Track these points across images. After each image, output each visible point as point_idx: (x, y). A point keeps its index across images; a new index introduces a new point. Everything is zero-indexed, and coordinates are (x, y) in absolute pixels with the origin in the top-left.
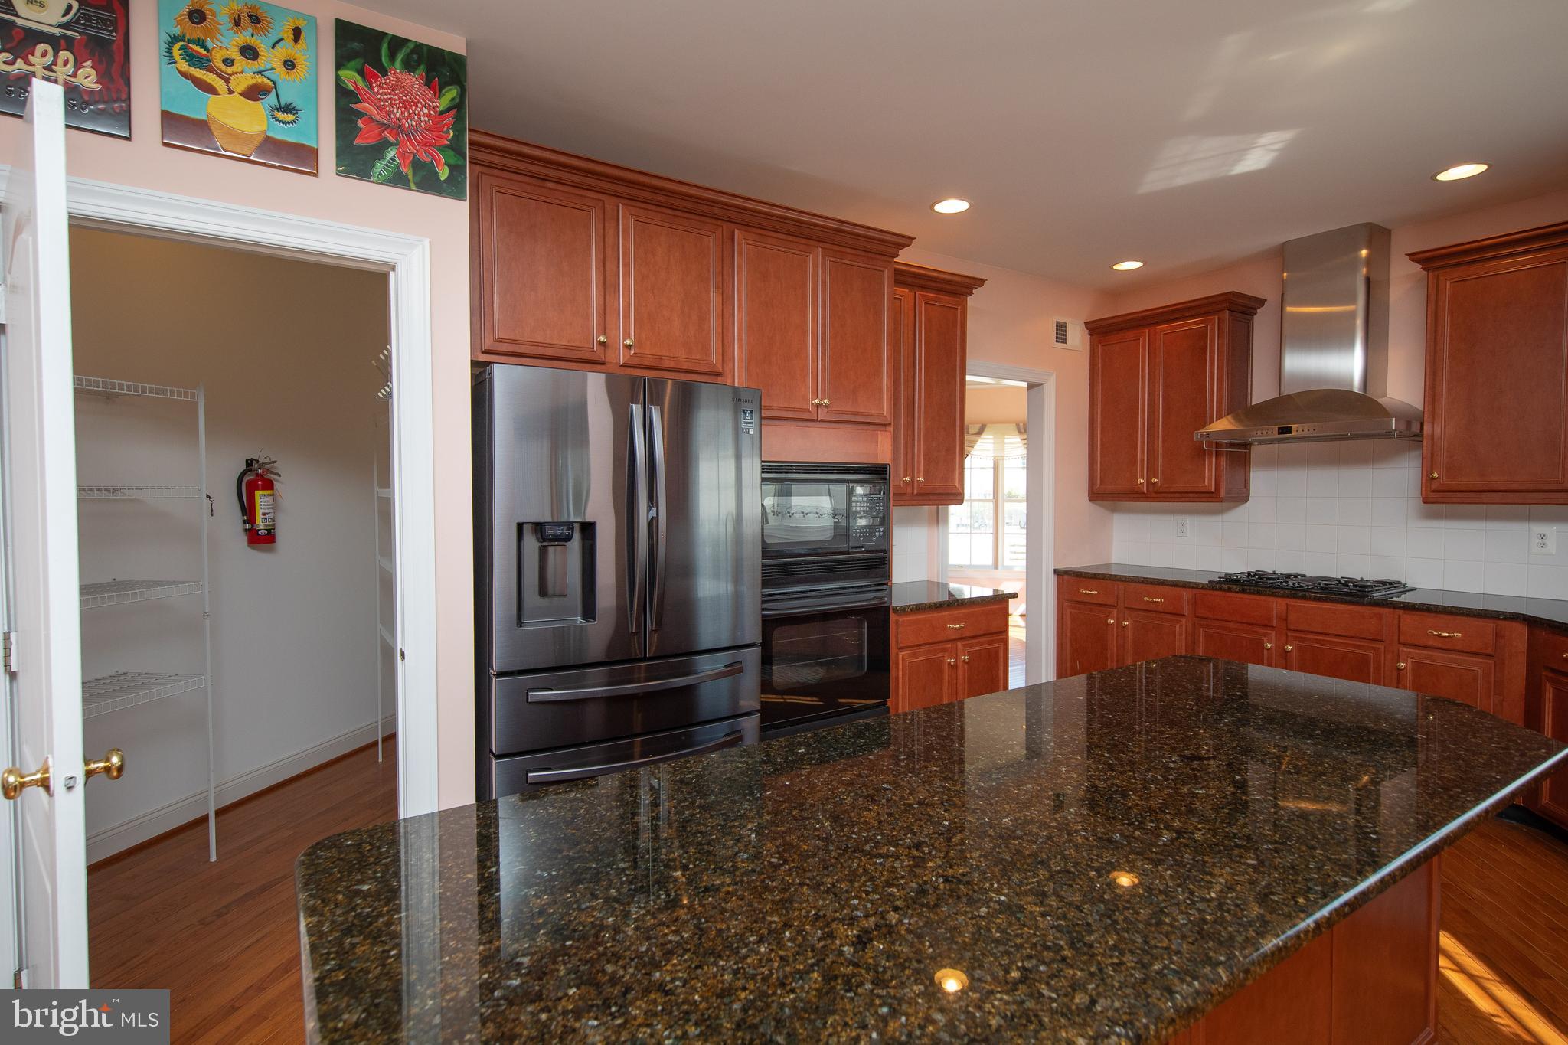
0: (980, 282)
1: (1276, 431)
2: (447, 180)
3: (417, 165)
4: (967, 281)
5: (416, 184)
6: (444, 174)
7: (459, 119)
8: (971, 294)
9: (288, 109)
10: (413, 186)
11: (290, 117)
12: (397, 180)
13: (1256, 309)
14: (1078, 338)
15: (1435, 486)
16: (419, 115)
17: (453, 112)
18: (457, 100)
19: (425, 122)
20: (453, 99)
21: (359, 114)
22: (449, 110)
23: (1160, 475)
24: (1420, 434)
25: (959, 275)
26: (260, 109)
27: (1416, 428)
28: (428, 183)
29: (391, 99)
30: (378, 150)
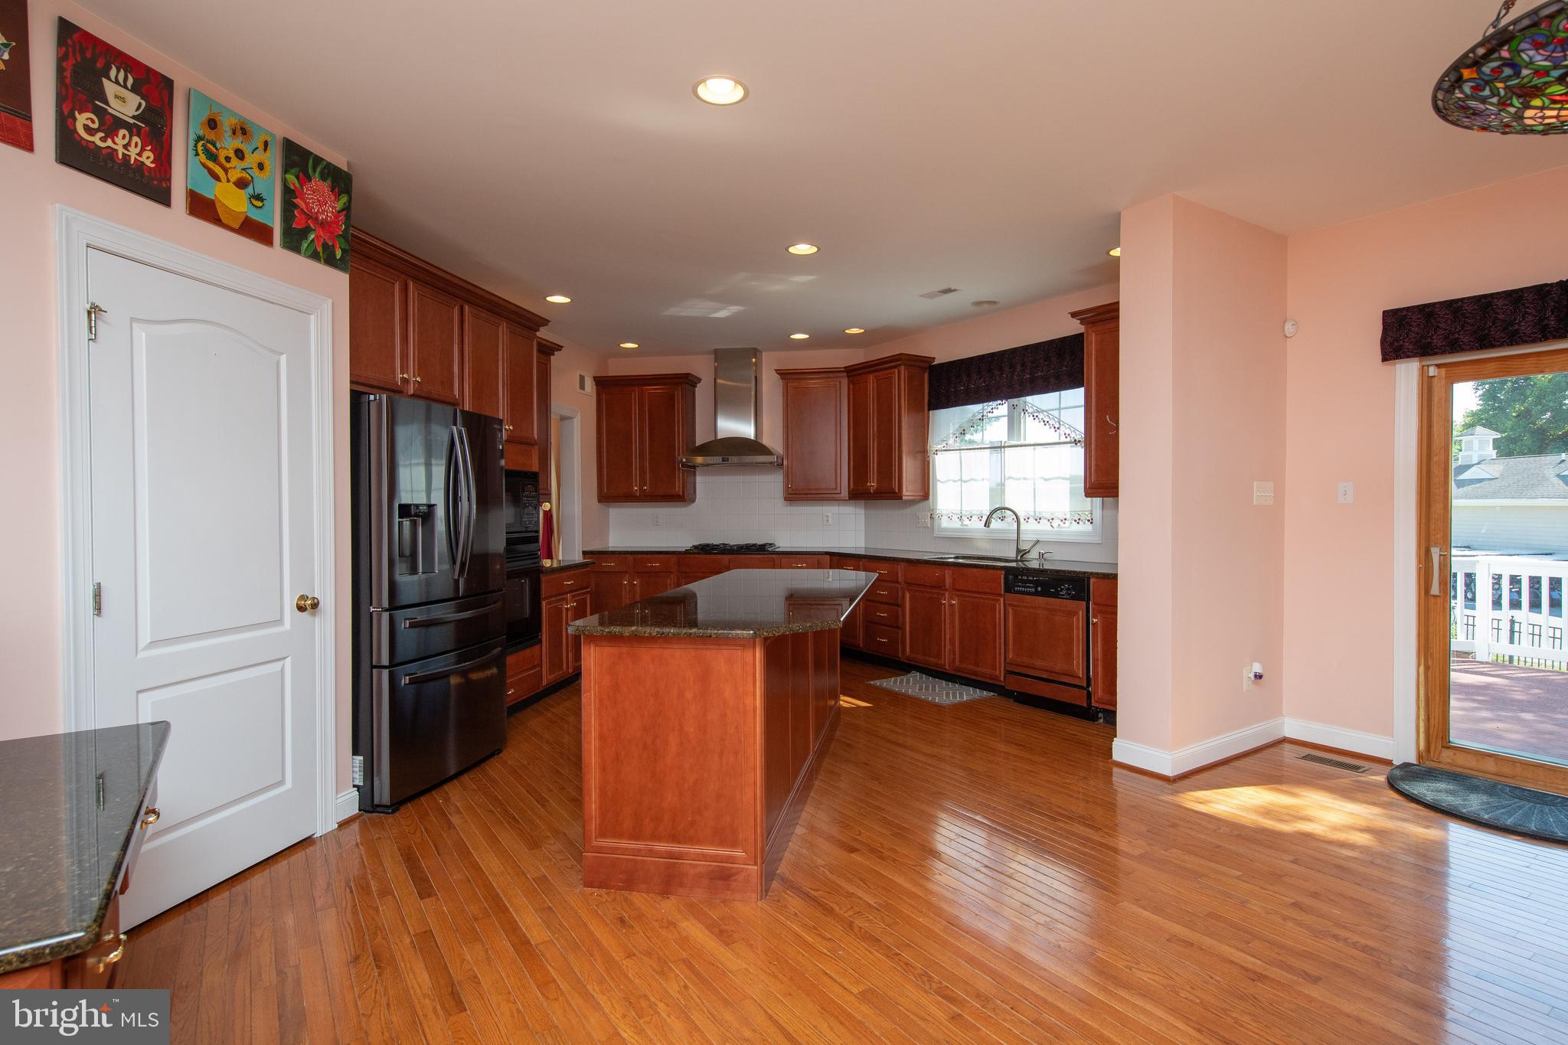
0: (559, 348)
1: (721, 460)
2: (340, 259)
3: (325, 246)
4: (554, 346)
5: (324, 260)
6: (339, 254)
7: (348, 217)
8: (553, 354)
9: (259, 197)
10: (322, 260)
11: (259, 204)
12: (315, 256)
13: (696, 384)
14: (590, 386)
15: (790, 491)
16: (327, 212)
17: (344, 213)
18: (347, 204)
19: (331, 217)
20: (345, 204)
21: (296, 206)
22: (343, 210)
23: (648, 485)
24: (782, 465)
25: (551, 342)
26: (244, 194)
27: (780, 461)
28: (331, 261)
29: (312, 198)
30: (304, 233)
